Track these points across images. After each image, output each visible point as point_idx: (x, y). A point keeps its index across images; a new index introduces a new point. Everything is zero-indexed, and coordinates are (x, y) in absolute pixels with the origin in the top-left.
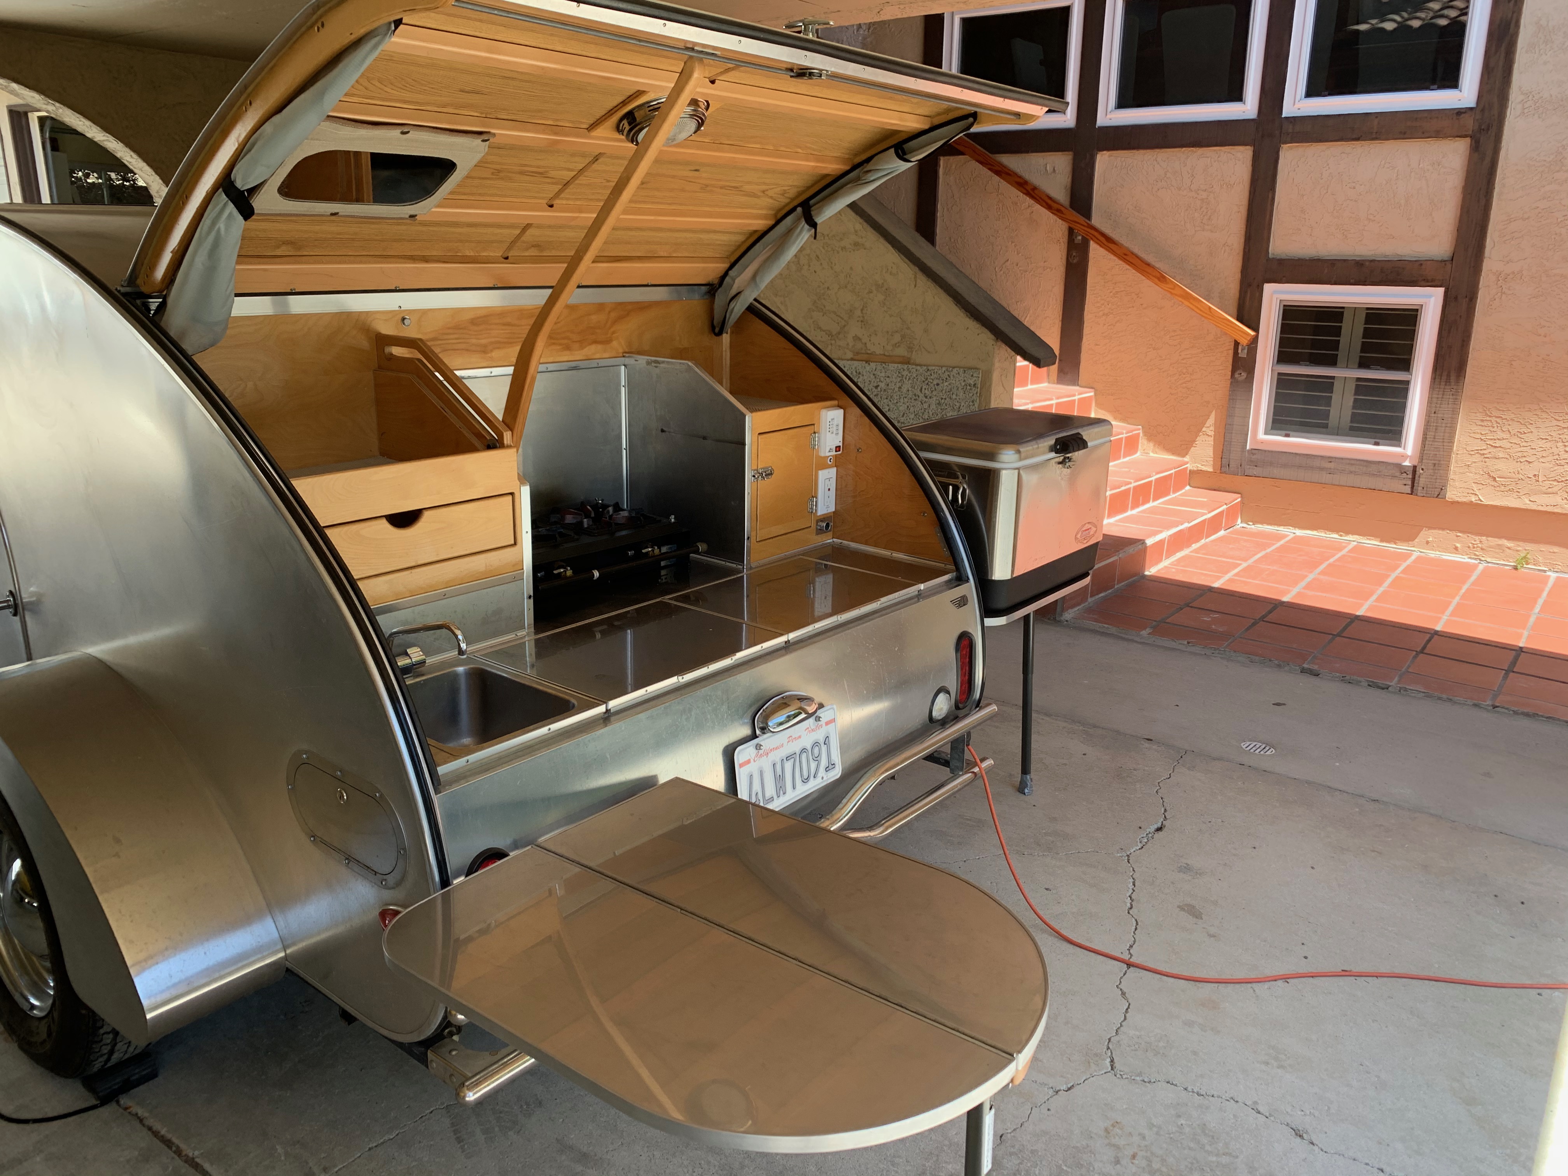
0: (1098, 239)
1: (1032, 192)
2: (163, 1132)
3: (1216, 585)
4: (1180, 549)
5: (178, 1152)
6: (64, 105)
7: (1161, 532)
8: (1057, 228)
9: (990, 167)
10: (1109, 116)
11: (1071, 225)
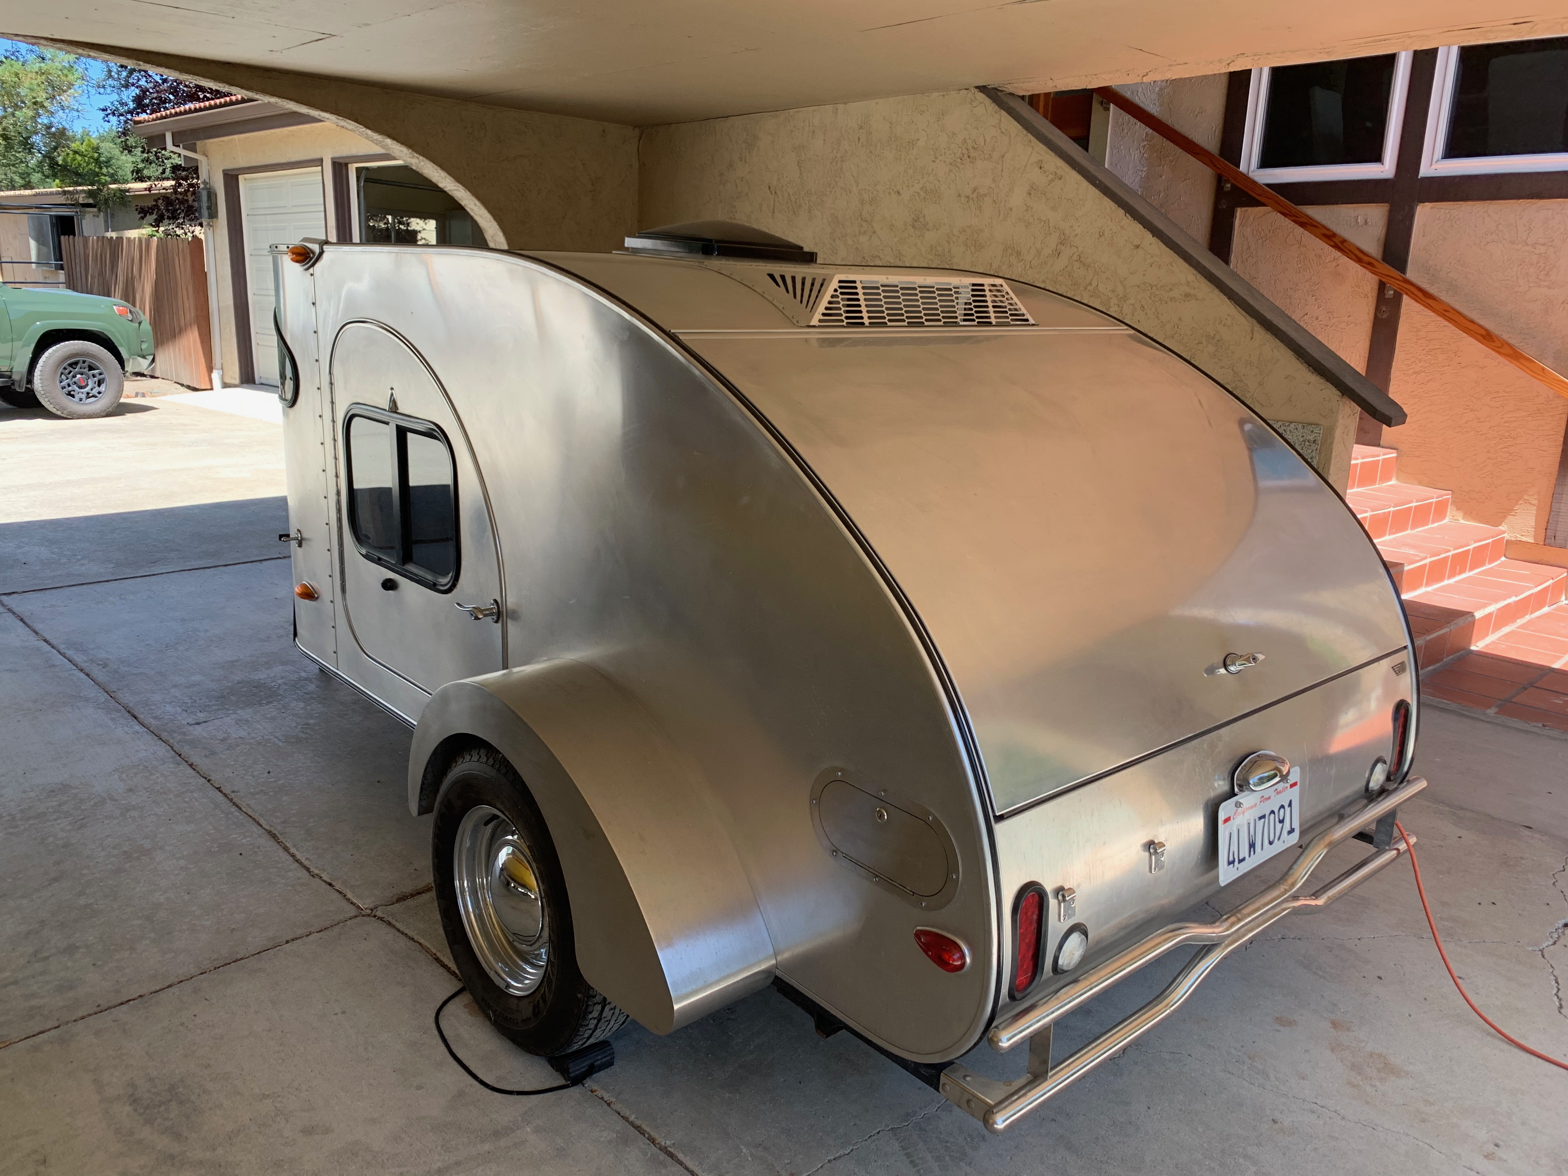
0: (1413, 293)
1: (1340, 244)
2: (632, 1118)
3: (1556, 665)
4: (1505, 624)
5: (653, 1141)
6: (427, 158)
7: (1490, 604)
8: (1368, 282)
9: (1295, 218)
10: (1434, 167)
11: (1384, 280)
